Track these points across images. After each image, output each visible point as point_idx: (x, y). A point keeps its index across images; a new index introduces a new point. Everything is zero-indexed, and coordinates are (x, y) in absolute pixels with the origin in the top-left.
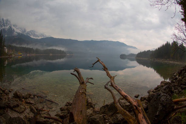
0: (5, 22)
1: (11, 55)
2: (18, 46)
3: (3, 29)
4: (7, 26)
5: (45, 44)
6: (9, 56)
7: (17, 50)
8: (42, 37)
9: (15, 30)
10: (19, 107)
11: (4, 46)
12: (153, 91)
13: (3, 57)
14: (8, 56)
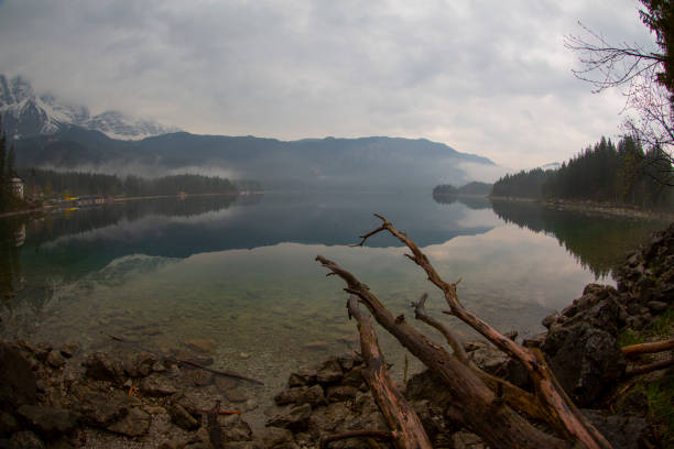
0: (10, 88)
1: (38, 207)
2: (62, 170)
3: (7, 112)
4: (18, 102)
5: (159, 158)
6: (32, 208)
7: (59, 184)
8: (149, 135)
9: (50, 113)
10: (129, 418)
11: (13, 174)
12: (560, 321)
13: (10, 214)
14: (28, 211)
